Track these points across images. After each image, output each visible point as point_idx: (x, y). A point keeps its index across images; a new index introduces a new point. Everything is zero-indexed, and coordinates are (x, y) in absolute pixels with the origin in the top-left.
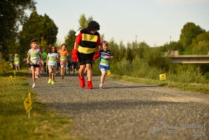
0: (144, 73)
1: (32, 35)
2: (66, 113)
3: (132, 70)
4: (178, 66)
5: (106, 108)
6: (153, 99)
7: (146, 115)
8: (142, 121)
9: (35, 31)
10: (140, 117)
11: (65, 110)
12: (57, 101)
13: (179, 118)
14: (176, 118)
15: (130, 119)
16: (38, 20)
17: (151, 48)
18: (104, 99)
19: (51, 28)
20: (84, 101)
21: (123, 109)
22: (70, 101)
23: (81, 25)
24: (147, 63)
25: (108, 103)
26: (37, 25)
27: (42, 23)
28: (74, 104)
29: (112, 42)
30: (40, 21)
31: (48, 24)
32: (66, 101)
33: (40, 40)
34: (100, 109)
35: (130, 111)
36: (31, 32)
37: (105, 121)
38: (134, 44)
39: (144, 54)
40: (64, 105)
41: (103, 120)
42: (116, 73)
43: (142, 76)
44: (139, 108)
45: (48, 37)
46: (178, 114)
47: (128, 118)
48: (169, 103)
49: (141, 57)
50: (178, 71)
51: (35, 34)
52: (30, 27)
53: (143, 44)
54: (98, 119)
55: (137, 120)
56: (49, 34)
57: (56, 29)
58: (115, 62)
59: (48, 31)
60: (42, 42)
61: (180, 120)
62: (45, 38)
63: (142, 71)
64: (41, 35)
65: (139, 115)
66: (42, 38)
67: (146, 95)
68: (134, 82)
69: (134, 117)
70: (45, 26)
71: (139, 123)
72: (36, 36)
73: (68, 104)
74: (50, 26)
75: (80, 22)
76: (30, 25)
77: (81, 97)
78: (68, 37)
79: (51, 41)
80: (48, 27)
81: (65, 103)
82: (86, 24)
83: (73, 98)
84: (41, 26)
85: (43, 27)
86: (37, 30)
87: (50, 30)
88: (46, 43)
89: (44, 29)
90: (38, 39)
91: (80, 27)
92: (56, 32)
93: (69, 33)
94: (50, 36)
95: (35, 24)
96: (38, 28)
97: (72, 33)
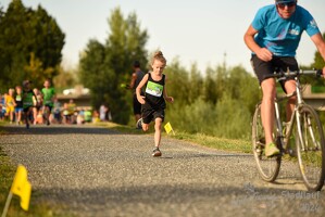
0: (239, 130)
1: (11, 47)
2: (77, 209)
3: (216, 123)
6: (257, 184)
9: (19, 41)
11: (75, 204)
12: (59, 185)
16: (24, 17)
18: (155, 182)
19: (51, 35)
20: (116, 185)
21: (195, 202)
22: (87, 185)
23: (113, 29)
24: (245, 109)
25: (163, 190)
26: (22, 28)
27: (33, 24)
28: (93, 192)
29: (176, 66)
30: (28, 19)
31: (44, 26)
32: (77, 184)
33: (28, 59)
34: (147, 202)
35: (207, 206)
36: (9, 42)
38: (219, 69)
39: (241, 90)
40: (74, 193)
43: (236, 135)
44: (227, 202)
45: (44, 52)
49: (235, 96)
51: (19, 46)
52: (7, 31)
53: (239, 70)
56: (46, 47)
57: (62, 36)
58: (181, 105)
59: (45, 40)
60: (32, 62)
62: (38, 55)
63: (236, 124)
64: (30, 49)
65: (227, 215)
66: (32, 55)
67: (242, 175)
68: (219, 147)
70: (39, 30)
72: (21, 50)
73: (82, 192)
74: (48, 29)
75: (110, 23)
76: (8, 26)
77: (108, 178)
78: (85, 55)
79: (50, 61)
80: (45, 33)
81: (76, 189)
82: (122, 27)
83: (93, 178)
84: (31, 29)
85: (35, 31)
86: (23, 38)
87: (49, 38)
88: (41, 64)
89: (36, 36)
90: (23, 56)
91: (110, 32)
92: (62, 44)
93: (88, 46)
94: (49, 50)
95: (18, 26)
96: (24, 33)
97: (95, 46)
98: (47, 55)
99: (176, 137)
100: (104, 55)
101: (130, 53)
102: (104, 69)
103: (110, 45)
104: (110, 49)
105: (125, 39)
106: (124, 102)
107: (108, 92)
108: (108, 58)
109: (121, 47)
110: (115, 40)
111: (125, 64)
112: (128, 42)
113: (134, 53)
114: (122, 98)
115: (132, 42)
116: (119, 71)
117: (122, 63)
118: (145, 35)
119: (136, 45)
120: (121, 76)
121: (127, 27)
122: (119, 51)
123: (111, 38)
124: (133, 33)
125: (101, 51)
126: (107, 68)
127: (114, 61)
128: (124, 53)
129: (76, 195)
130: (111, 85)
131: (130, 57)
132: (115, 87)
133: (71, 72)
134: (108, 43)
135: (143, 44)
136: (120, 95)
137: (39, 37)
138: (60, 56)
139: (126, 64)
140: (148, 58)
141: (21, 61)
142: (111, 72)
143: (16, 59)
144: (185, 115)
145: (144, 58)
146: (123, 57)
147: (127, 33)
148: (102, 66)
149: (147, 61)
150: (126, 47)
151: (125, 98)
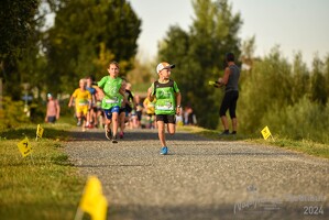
1: (78, 37)
3: (325, 127)
9: (86, 29)
12: (136, 200)
19: (125, 22)
20: (204, 201)
22: (169, 201)
23: (199, 14)
26: (90, 14)
27: (104, 8)
30: (98, 2)
31: (117, 11)
32: (158, 200)
33: (98, 51)
36: (74, 31)
45: (116, 43)
51: (87, 35)
52: (72, 18)
56: (118, 36)
58: (281, 106)
59: (118, 28)
60: (102, 55)
62: (109, 46)
64: (100, 38)
66: (102, 45)
70: (110, 15)
72: (89, 39)
73: (164, 209)
74: (121, 15)
75: (195, 7)
76: (74, 12)
77: (195, 192)
78: (165, 45)
79: (124, 52)
80: (117, 20)
81: (157, 206)
82: (210, 11)
83: (176, 193)
84: (100, 15)
85: (105, 17)
86: (91, 26)
87: (122, 26)
88: (113, 56)
89: (107, 23)
90: (91, 47)
91: (195, 17)
92: (138, 32)
93: (169, 34)
94: (122, 40)
95: (86, 11)
96: (93, 20)
97: (177, 34)
98: (120, 46)
99: (277, 144)
100: (187, 46)
101: (219, 42)
102: (187, 62)
103: (195, 33)
104: (194, 38)
105: (213, 25)
106: (212, 102)
107: (193, 89)
108: (192, 50)
109: (208, 36)
110: (201, 27)
111: (213, 56)
112: (217, 28)
113: (223, 43)
114: (210, 97)
115: (221, 30)
116: (205, 65)
117: (209, 54)
118: (237, 20)
119: (226, 33)
120: (208, 70)
121: (215, 11)
122: (205, 40)
123: (196, 24)
124: (223, 17)
125: (183, 41)
126: (191, 60)
127: (200, 52)
128: (212, 43)
129: (156, 214)
130: (196, 82)
131: (220, 47)
132: (201, 84)
133: (149, 66)
134: (192, 31)
135: (235, 31)
136: (207, 93)
137: (110, 25)
138: (135, 46)
139: (215, 55)
140: (241, 49)
141: (89, 53)
142: (196, 66)
143: (83, 51)
144: (287, 117)
145: (236, 48)
146: (210, 47)
147: (215, 19)
148: (186, 58)
149: (240, 52)
150: (214, 36)
151: (214, 97)
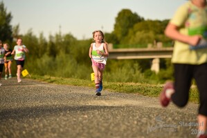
0: (70, 72)
3: (56, 69)
4: (112, 62)
5: (22, 117)
6: (82, 103)
7: (73, 123)
8: (67, 131)
10: (65, 125)
13: (113, 125)
14: (109, 126)
15: (52, 129)
17: (79, 42)
21: (44, 117)
24: (74, 59)
25: (24, 111)
29: (30, 34)
34: (14, 118)
35: (52, 118)
37: (20, 133)
38: (57, 36)
39: (70, 48)
41: (18, 132)
42: (35, 73)
43: (69, 76)
44: (64, 115)
46: (111, 120)
47: (50, 128)
48: (101, 107)
49: (67, 52)
50: (113, 69)
53: (69, 37)
54: (12, 131)
55: (61, 130)
61: (114, 127)
63: (68, 69)
65: (64, 123)
67: (73, 98)
68: (59, 83)
69: (58, 126)
71: (63, 133)
99: (32, 78)
113: (3, 27)
119: (4, 23)
124: (2, 15)
144: (37, 65)
149: (11, 32)
